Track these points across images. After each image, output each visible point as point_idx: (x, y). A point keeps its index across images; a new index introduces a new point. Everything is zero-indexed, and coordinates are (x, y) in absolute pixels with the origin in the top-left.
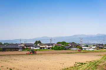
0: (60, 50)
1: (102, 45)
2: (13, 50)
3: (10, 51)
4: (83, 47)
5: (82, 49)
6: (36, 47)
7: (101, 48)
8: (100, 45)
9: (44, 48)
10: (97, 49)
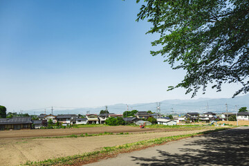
0: (116, 125)
1: (197, 114)
2: (19, 127)
3: (13, 129)
4: (158, 120)
5: (156, 122)
6: (80, 121)
7: (195, 120)
8: (193, 114)
9: (95, 122)
10: (187, 123)
